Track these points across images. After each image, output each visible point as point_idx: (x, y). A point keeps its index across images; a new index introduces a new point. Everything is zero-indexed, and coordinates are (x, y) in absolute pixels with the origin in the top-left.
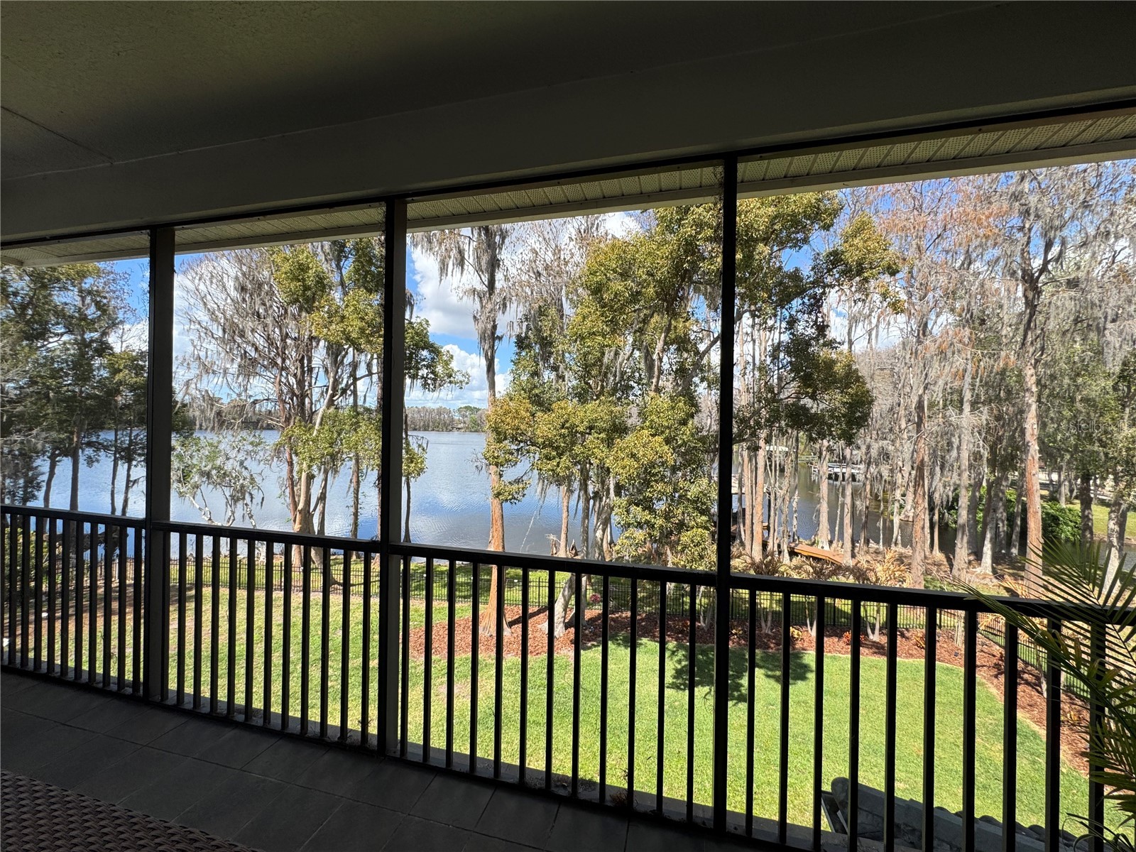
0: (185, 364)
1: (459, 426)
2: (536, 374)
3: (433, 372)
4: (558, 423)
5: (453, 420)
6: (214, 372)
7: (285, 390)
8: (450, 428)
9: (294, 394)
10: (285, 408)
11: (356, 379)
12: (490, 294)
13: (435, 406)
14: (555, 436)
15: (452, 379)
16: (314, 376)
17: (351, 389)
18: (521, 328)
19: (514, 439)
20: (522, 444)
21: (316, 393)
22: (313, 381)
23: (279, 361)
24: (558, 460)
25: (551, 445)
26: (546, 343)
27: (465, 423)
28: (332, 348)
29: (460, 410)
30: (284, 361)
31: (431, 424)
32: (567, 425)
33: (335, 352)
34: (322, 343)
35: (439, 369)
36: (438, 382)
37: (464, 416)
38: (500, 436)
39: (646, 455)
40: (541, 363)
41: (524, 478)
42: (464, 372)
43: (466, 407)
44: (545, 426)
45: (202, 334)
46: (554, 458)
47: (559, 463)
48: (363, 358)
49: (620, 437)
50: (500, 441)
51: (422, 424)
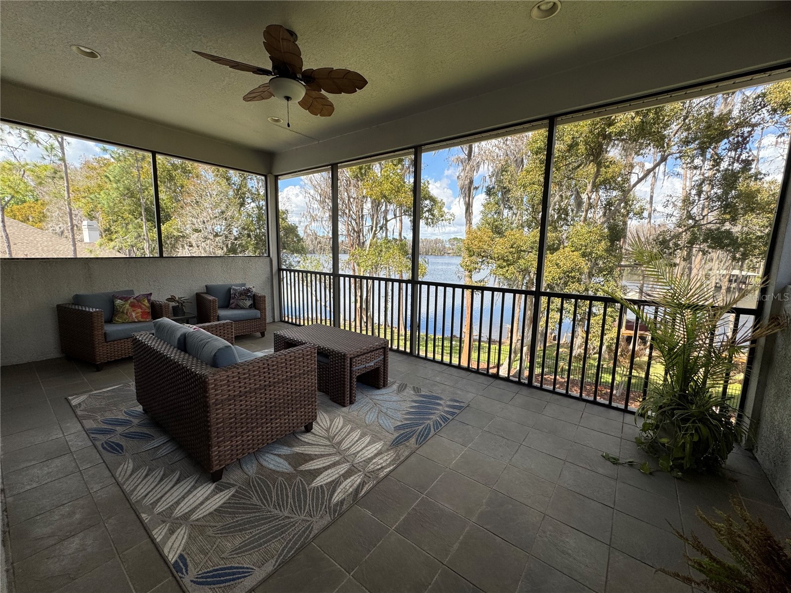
0: (305, 217)
1: (449, 252)
2: (499, 213)
3: (432, 215)
4: (508, 245)
5: (445, 248)
6: (317, 220)
7: (350, 228)
8: (442, 253)
9: (354, 230)
10: (351, 239)
11: (387, 221)
12: (469, 161)
13: (434, 238)
14: (506, 253)
15: (443, 218)
16: (364, 220)
17: (384, 227)
18: (491, 181)
19: (479, 255)
20: (484, 258)
21: (365, 230)
22: (364, 222)
23: (347, 211)
24: (507, 268)
25: (503, 258)
26: (506, 191)
27: (453, 249)
28: (375, 202)
29: (450, 240)
30: (349, 211)
31: (430, 250)
32: (515, 246)
33: (376, 205)
34: (369, 199)
35: (436, 212)
36: (435, 220)
37: (453, 245)
38: (471, 253)
39: (567, 265)
40: (502, 206)
41: (486, 280)
42: (451, 213)
43: (454, 238)
44: (500, 247)
45: (311, 199)
46: (505, 267)
47: (507, 270)
48: (391, 207)
49: (551, 253)
50: (471, 256)
51: (425, 250)
